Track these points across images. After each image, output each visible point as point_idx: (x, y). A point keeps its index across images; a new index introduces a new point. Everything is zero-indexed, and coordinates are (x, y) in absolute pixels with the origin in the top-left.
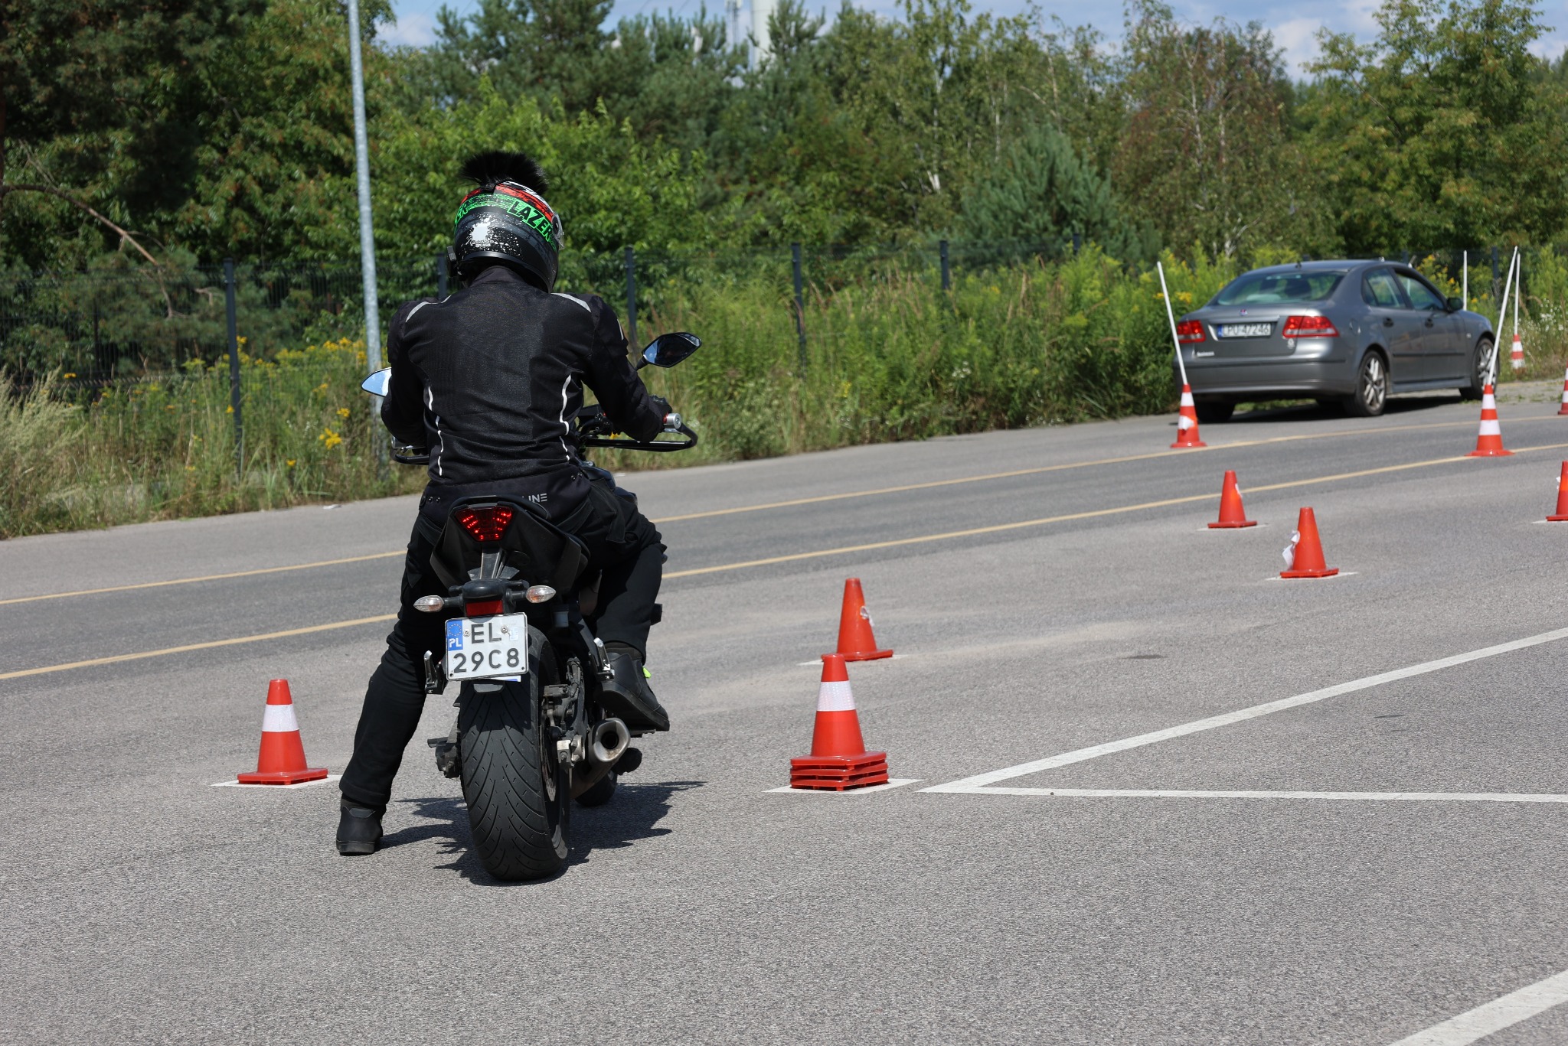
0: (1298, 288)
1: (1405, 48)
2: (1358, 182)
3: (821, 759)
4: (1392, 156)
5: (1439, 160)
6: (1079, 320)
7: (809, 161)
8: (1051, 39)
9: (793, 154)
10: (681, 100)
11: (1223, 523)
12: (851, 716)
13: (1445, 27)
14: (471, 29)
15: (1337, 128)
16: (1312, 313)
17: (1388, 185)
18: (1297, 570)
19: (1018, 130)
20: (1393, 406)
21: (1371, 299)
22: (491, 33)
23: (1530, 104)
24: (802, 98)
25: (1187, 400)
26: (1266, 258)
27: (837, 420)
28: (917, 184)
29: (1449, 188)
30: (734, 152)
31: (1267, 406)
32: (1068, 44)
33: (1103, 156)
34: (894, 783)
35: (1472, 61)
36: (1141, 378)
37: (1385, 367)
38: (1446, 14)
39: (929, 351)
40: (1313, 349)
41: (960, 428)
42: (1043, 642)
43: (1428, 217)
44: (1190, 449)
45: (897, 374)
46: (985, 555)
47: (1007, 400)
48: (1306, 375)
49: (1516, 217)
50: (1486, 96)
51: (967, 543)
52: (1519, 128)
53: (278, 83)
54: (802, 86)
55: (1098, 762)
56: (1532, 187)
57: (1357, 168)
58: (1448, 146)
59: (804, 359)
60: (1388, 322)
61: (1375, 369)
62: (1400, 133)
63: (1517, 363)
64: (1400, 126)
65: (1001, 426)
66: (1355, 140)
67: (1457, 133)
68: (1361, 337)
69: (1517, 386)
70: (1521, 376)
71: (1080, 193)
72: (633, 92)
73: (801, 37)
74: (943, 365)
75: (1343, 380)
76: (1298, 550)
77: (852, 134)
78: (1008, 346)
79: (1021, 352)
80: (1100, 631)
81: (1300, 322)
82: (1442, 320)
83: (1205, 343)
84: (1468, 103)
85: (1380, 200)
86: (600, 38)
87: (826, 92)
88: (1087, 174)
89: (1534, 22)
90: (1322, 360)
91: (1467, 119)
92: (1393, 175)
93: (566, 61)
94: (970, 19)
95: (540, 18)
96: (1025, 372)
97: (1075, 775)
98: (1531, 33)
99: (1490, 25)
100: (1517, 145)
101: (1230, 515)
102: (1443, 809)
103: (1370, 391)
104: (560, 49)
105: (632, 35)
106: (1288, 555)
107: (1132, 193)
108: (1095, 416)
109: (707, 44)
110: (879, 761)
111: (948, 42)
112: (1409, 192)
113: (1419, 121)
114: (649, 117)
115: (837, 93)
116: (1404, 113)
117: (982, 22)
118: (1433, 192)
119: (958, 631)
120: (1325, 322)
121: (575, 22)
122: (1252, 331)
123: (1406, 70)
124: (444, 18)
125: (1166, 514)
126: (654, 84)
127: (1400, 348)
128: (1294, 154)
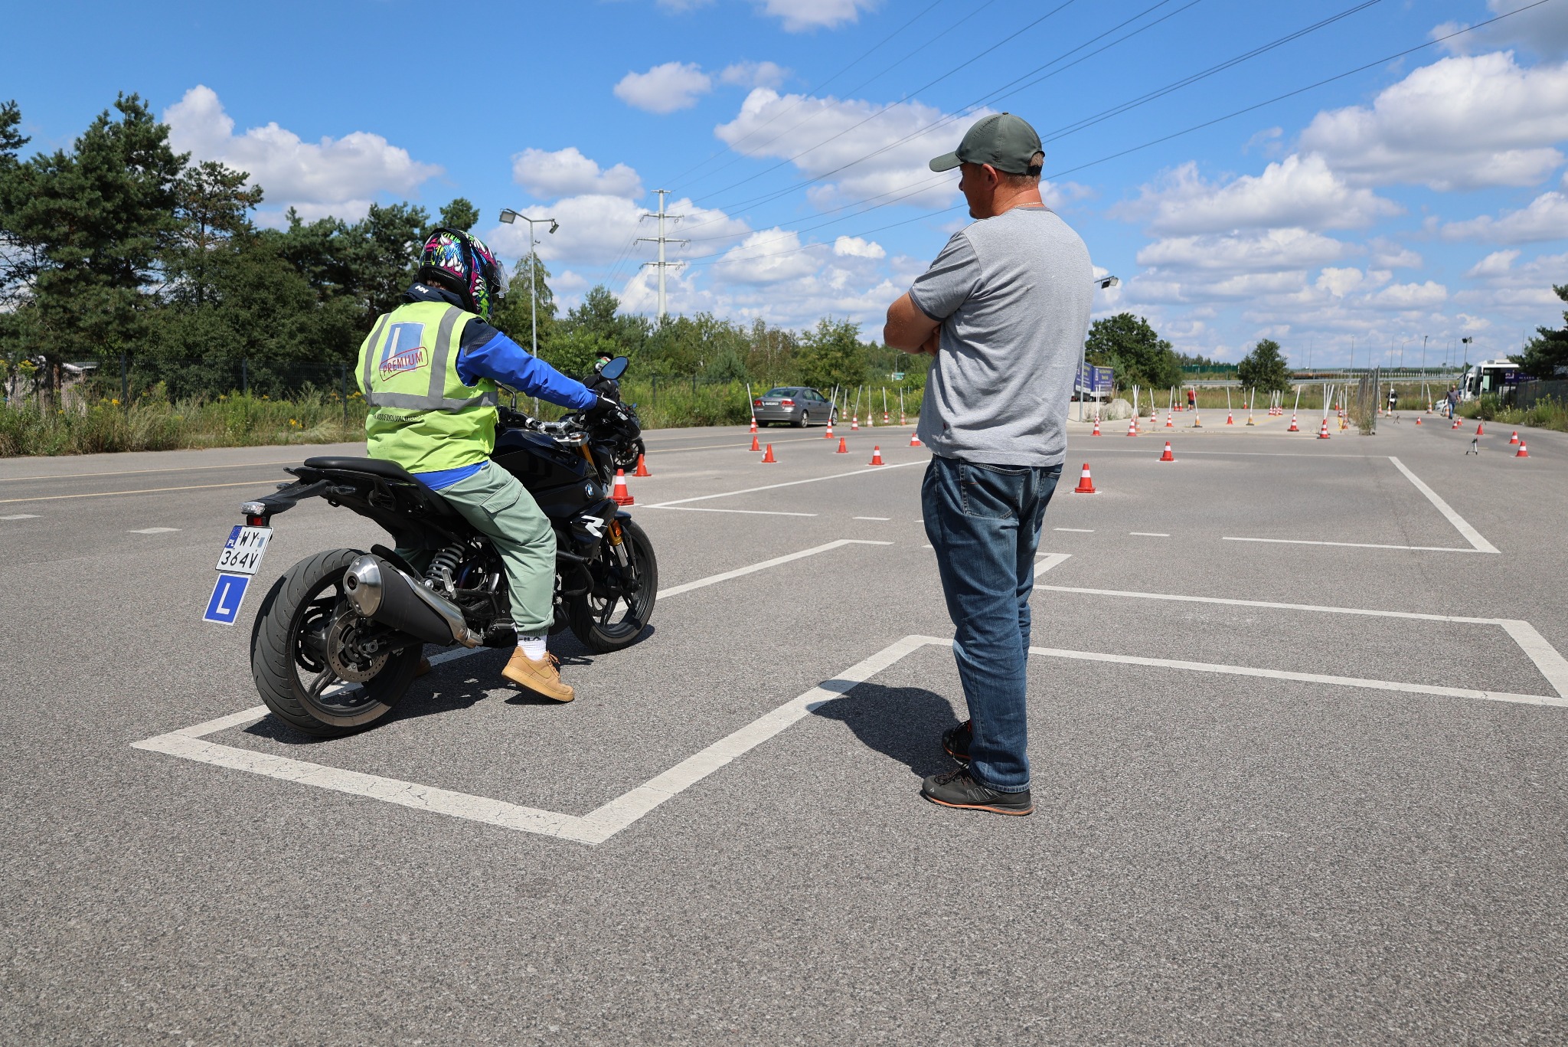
0: (787, 394)
1: (824, 335)
2: (810, 370)
3: (616, 497)
4: (819, 363)
5: (831, 365)
6: (729, 399)
7: (667, 357)
8: (733, 327)
9: (663, 354)
10: (633, 337)
11: (753, 449)
12: (625, 486)
13: (835, 331)
14: (577, 314)
15: (805, 356)
16: (790, 400)
17: (818, 371)
18: (766, 460)
19: (724, 350)
20: (809, 426)
21: (805, 397)
22: (583, 316)
23: (855, 352)
24: (667, 339)
25: (754, 420)
26: (782, 386)
27: (663, 421)
28: (696, 364)
29: (833, 372)
30: (648, 352)
31: (777, 424)
32: (737, 329)
33: (744, 359)
34: (635, 504)
35: (841, 339)
36: (745, 415)
37: (808, 415)
38: (835, 327)
39: (690, 404)
40: (789, 409)
41: (695, 425)
42: (693, 474)
43: (827, 380)
44: (754, 433)
45: (679, 409)
46: (689, 454)
47: (709, 419)
48: (787, 416)
49: (850, 381)
50: (844, 349)
51: (685, 451)
52: (851, 358)
53: (523, 326)
54: (667, 336)
55: (691, 502)
56: (855, 374)
57: (810, 366)
58: (834, 361)
59: (654, 402)
60: (809, 404)
61: (805, 416)
62: (822, 357)
63: (844, 418)
64: (821, 356)
65: (707, 425)
66: (810, 359)
67: (836, 358)
68: (802, 407)
69: (843, 423)
70: (845, 421)
71: (737, 368)
72: (620, 334)
73: (668, 323)
74: (693, 408)
75: (797, 418)
76: (766, 455)
77: (680, 350)
78: (710, 404)
79: (714, 406)
80: (708, 472)
81: (786, 402)
82: (823, 404)
83: (761, 406)
84: (839, 351)
85: (815, 375)
86: (613, 319)
87: (674, 338)
88: (740, 363)
89: (858, 331)
90: (792, 413)
91: (839, 355)
92: (819, 369)
93: (603, 325)
94: (713, 322)
95: (596, 313)
96: (714, 411)
97: (684, 505)
98: (857, 333)
99: (846, 331)
100: (851, 363)
101: (755, 447)
102: (776, 516)
103: (803, 421)
104: (601, 321)
105: (621, 319)
106: (764, 457)
107: (751, 369)
108: (732, 424)
109: (642, 323)
110: (632, 498)
111: (707, 327)
112: (823, 373)
113: (826, 355)
114: (624, 341)
115: (677, 339)
116: (823, 352)
117: (716, 323)
118: (829, 374)
119: (673, 471)
120: (793, 402)
121: (605, 314)
122: (773, 404)
123: (824, 341)
124: (570, 311)
125: (740, 447)
126: (626, 332)
127: (814, 411)
128: (794, 361)
